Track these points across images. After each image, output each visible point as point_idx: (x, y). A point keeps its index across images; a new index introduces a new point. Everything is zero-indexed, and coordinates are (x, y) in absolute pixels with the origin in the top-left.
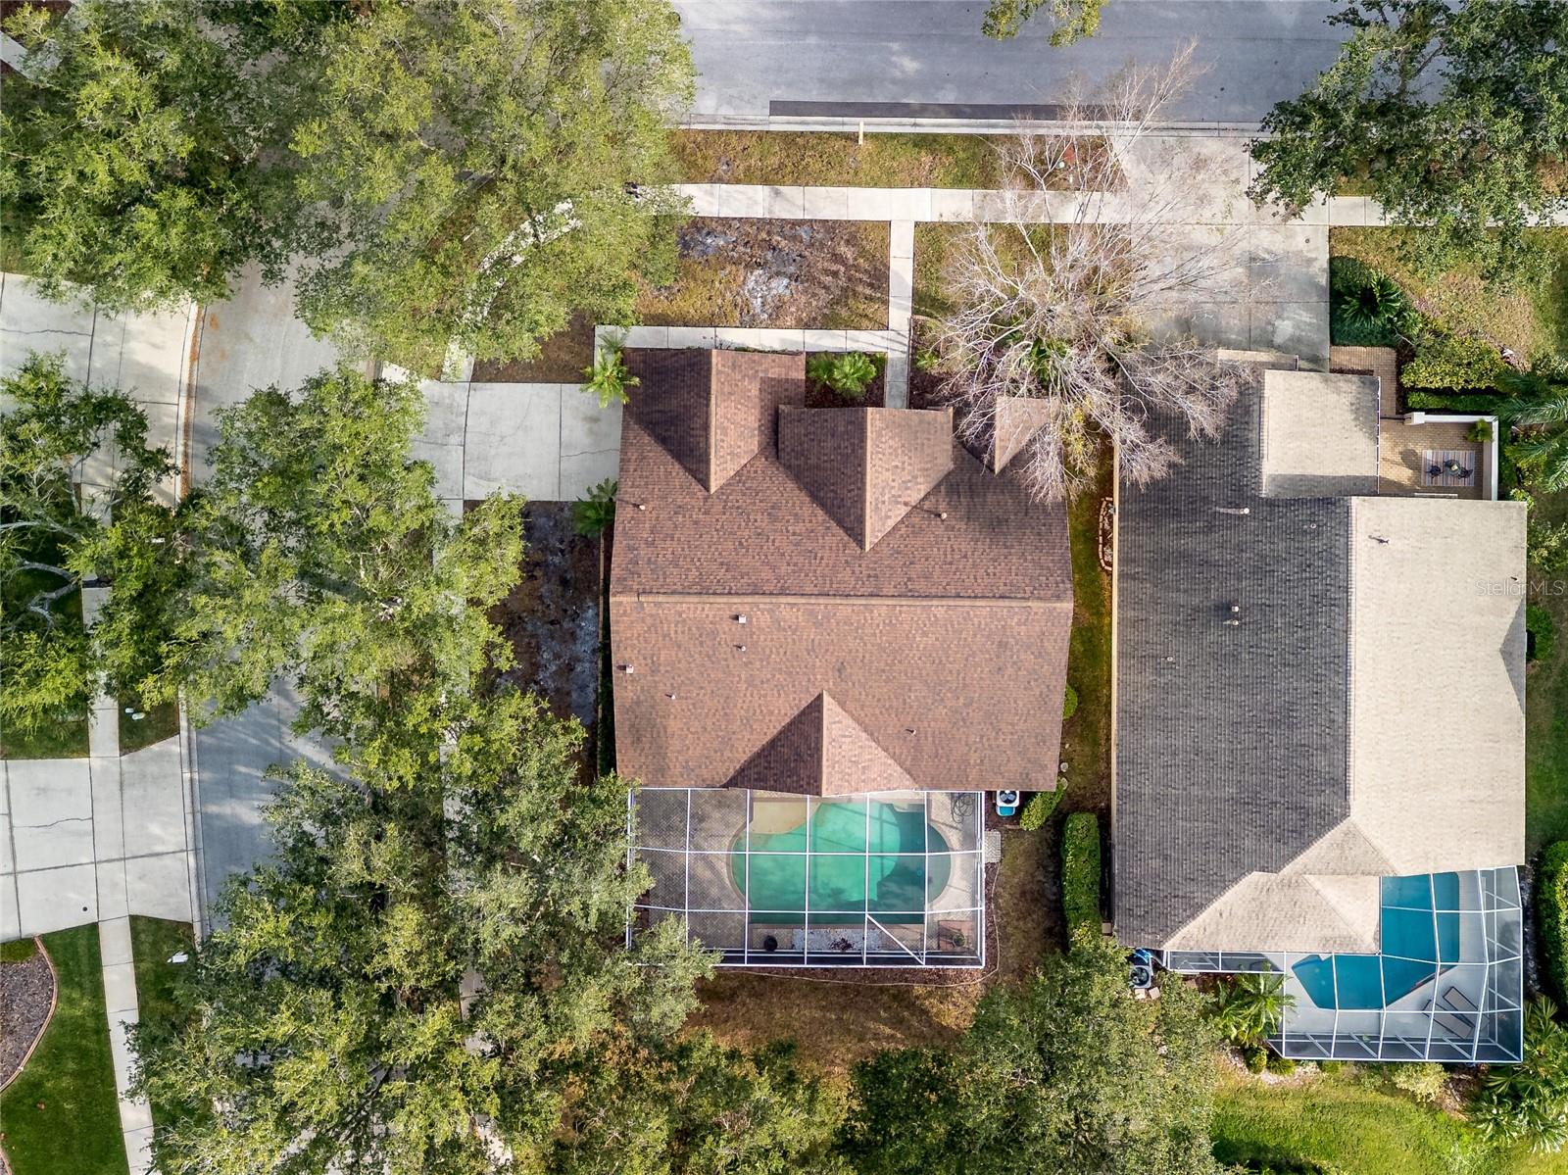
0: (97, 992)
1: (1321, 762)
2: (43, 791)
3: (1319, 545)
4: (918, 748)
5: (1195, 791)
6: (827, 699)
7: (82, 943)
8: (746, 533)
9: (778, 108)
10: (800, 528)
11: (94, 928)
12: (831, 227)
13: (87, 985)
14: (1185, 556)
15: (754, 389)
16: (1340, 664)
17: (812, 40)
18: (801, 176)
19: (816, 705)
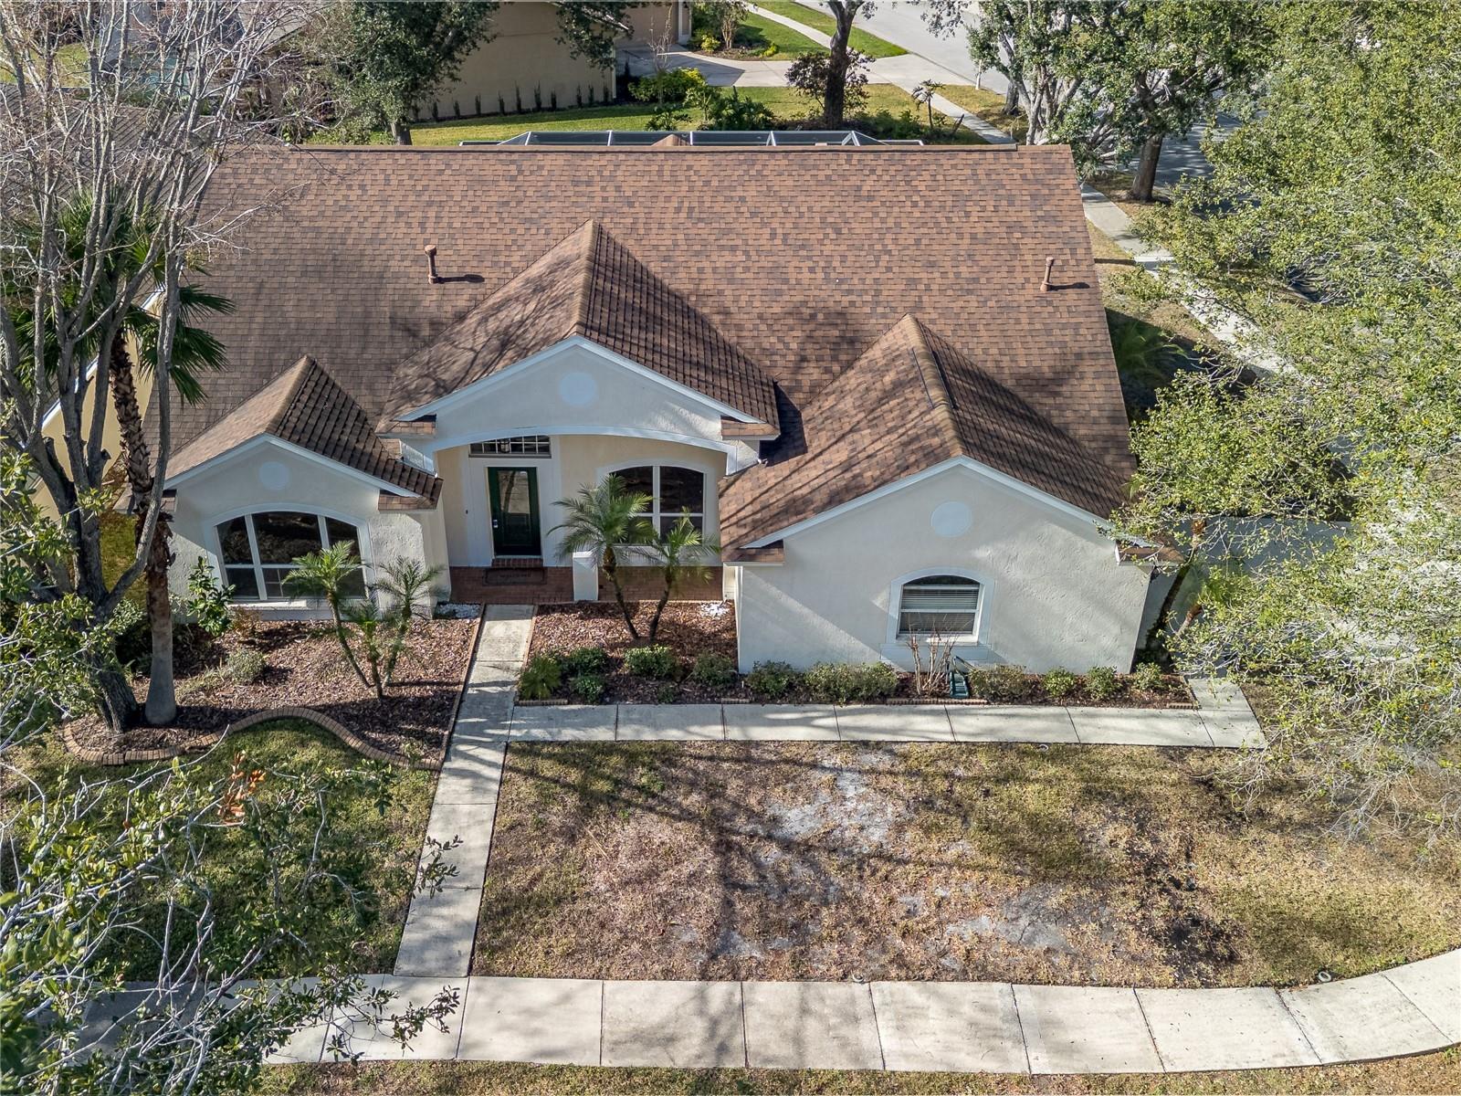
8: (828, 249)
10: (722, 260)
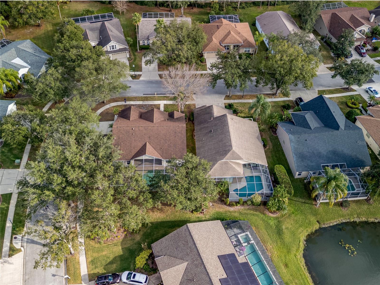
0: (9, 203)
1: (227, 144)
2: (9, 173)
3: (223, 120)
4: (163, 152)
5: (209, 154)
6: (147, 142)
7: (8, 196)
8: (135, 122)
9: (144, 94)
10: (144, 122)
11: (11, 194)
12: (151, 105)
13: (7, 202)
14: (204, 127)
15: (138, 112)
16: (228, 132)
17: (149, 88)
18: (147, 100)
19: (146, 144)
